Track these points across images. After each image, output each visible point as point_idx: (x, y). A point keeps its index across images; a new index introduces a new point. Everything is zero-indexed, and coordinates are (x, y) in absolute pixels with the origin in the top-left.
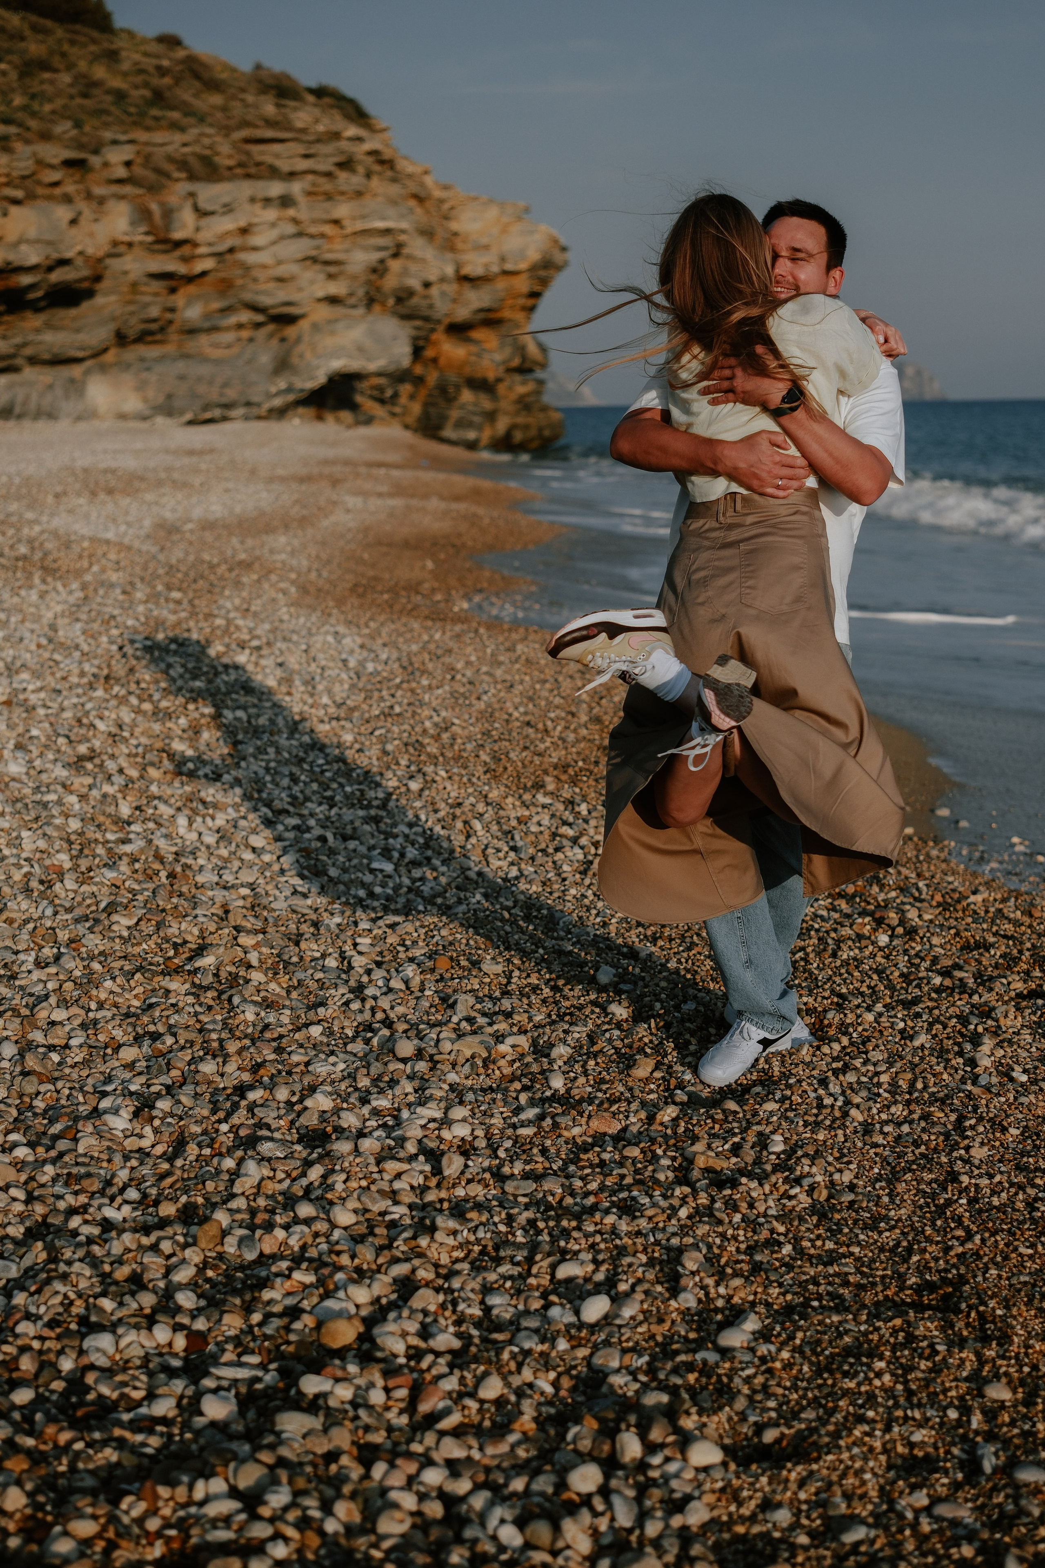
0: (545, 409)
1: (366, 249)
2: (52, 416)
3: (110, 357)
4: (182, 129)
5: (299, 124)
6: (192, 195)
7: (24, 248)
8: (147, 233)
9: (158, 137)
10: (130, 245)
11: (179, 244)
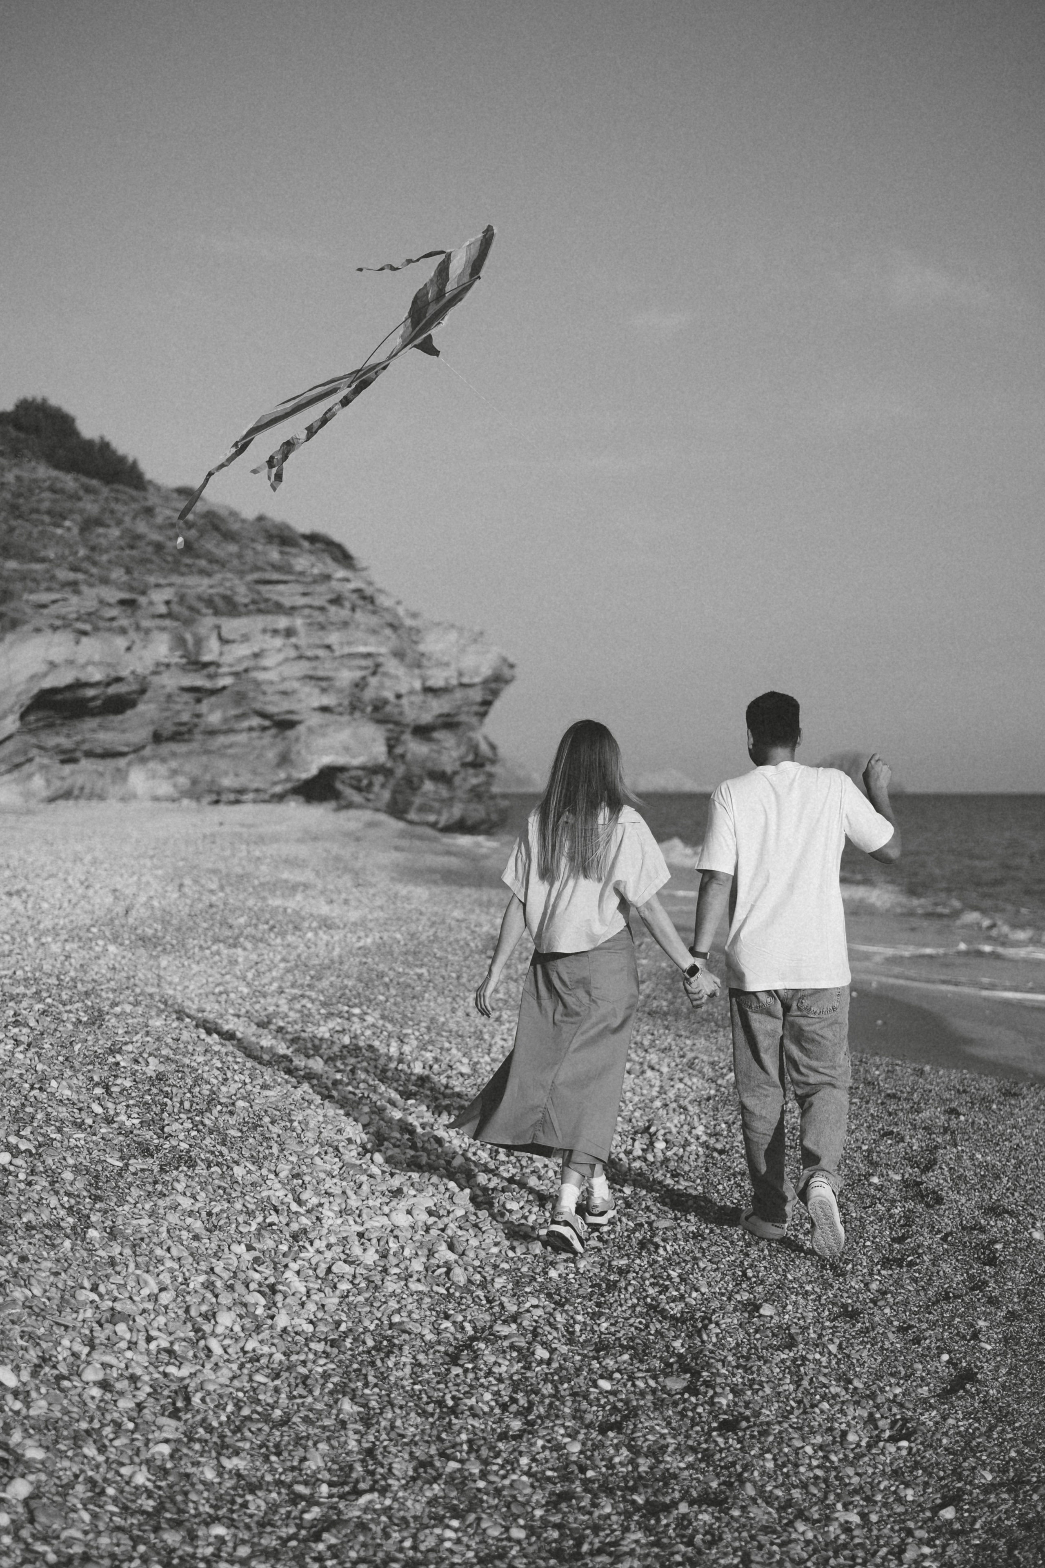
0: (493, 797)
1: (350, 668)
2: (101, 797)
3: (147, 752)
4: (209, 575)
5: (298, 568)
6: (218, 627)
7: (90, 669)
8: (182, 657)
9: (192, 580)
10: (168, 666)
11: (206, 665)
